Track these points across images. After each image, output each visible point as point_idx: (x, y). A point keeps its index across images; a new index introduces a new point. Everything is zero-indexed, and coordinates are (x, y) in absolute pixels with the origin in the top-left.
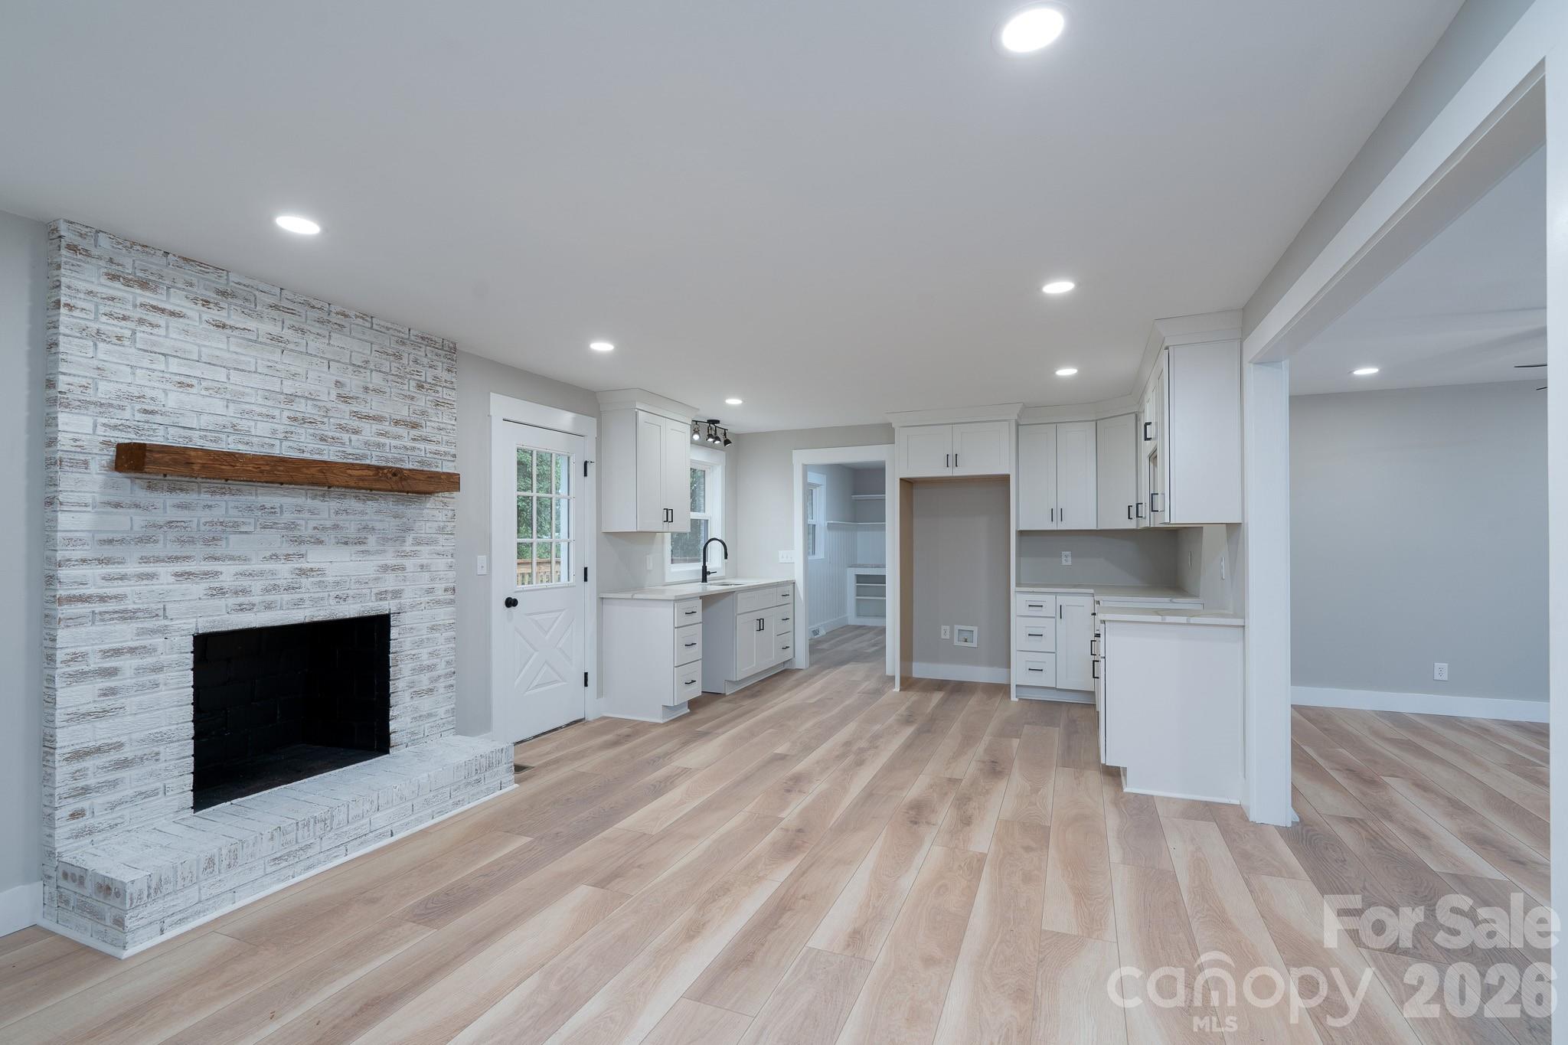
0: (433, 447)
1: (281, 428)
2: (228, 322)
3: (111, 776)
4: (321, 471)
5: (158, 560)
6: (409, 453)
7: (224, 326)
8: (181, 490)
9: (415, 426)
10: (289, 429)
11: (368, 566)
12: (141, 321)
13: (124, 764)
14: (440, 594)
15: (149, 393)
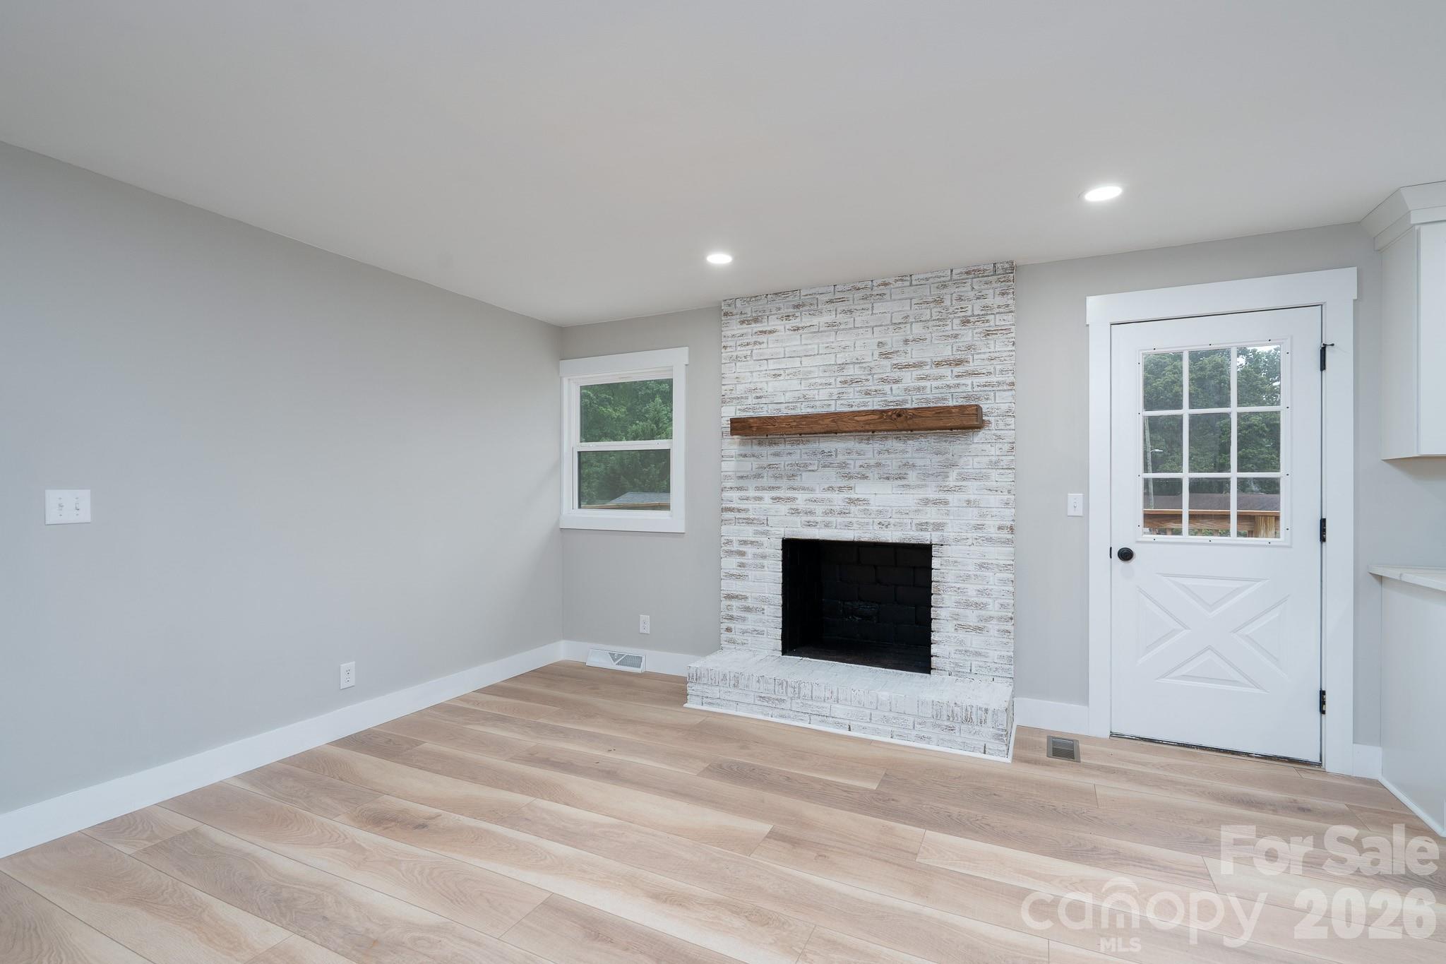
0: (983, 380)
1: (835, 391)
2: (800, 325)
3: (743, 614)
4: (833, 421)
5: (764, 489)
6: (952, 390)
7: (798, 329)
8: (775, 444)
9: (959, 362)
10: (841, 390)
11: (909, 499)
12: (755, 343)
13: (748, 609)
14: (992, 531)
15: (759, 386)
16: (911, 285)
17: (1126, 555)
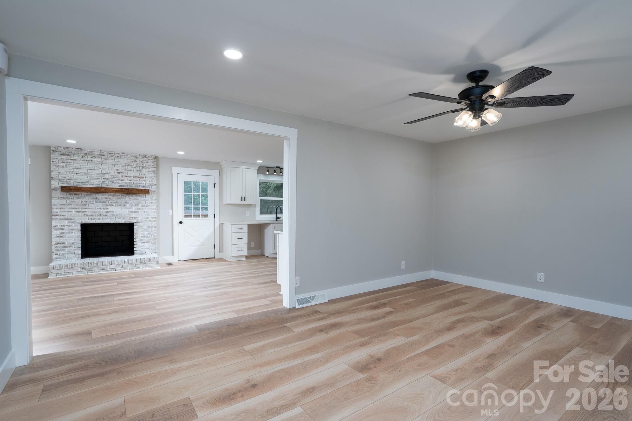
0: (148, 183)
1: (101, 181)
2: (87, 160)
3: (64, 249)
4: (104, 190)
5: (72, 208)
6: (140, 184)
7: (86, 161)
8: (77, 195)
9: (142, 178)
10: (104, 181)
11: (127, 211)
12: (68, 162)
13: (66, 247)
14: (151, 219)
15: (70, 176)
16: (127, 156)
17: (181, 223)
